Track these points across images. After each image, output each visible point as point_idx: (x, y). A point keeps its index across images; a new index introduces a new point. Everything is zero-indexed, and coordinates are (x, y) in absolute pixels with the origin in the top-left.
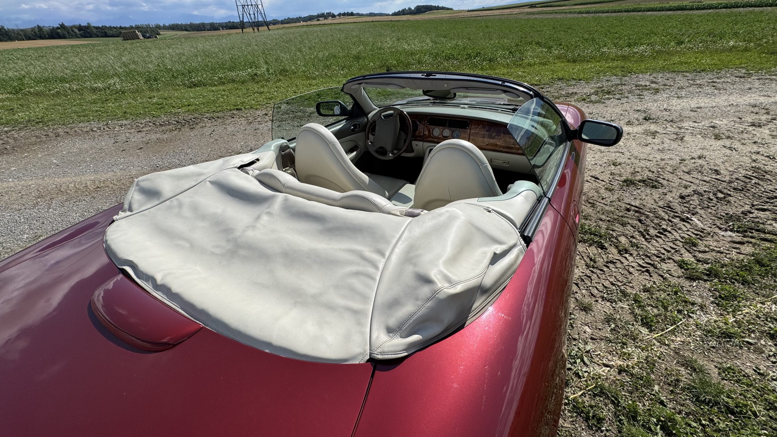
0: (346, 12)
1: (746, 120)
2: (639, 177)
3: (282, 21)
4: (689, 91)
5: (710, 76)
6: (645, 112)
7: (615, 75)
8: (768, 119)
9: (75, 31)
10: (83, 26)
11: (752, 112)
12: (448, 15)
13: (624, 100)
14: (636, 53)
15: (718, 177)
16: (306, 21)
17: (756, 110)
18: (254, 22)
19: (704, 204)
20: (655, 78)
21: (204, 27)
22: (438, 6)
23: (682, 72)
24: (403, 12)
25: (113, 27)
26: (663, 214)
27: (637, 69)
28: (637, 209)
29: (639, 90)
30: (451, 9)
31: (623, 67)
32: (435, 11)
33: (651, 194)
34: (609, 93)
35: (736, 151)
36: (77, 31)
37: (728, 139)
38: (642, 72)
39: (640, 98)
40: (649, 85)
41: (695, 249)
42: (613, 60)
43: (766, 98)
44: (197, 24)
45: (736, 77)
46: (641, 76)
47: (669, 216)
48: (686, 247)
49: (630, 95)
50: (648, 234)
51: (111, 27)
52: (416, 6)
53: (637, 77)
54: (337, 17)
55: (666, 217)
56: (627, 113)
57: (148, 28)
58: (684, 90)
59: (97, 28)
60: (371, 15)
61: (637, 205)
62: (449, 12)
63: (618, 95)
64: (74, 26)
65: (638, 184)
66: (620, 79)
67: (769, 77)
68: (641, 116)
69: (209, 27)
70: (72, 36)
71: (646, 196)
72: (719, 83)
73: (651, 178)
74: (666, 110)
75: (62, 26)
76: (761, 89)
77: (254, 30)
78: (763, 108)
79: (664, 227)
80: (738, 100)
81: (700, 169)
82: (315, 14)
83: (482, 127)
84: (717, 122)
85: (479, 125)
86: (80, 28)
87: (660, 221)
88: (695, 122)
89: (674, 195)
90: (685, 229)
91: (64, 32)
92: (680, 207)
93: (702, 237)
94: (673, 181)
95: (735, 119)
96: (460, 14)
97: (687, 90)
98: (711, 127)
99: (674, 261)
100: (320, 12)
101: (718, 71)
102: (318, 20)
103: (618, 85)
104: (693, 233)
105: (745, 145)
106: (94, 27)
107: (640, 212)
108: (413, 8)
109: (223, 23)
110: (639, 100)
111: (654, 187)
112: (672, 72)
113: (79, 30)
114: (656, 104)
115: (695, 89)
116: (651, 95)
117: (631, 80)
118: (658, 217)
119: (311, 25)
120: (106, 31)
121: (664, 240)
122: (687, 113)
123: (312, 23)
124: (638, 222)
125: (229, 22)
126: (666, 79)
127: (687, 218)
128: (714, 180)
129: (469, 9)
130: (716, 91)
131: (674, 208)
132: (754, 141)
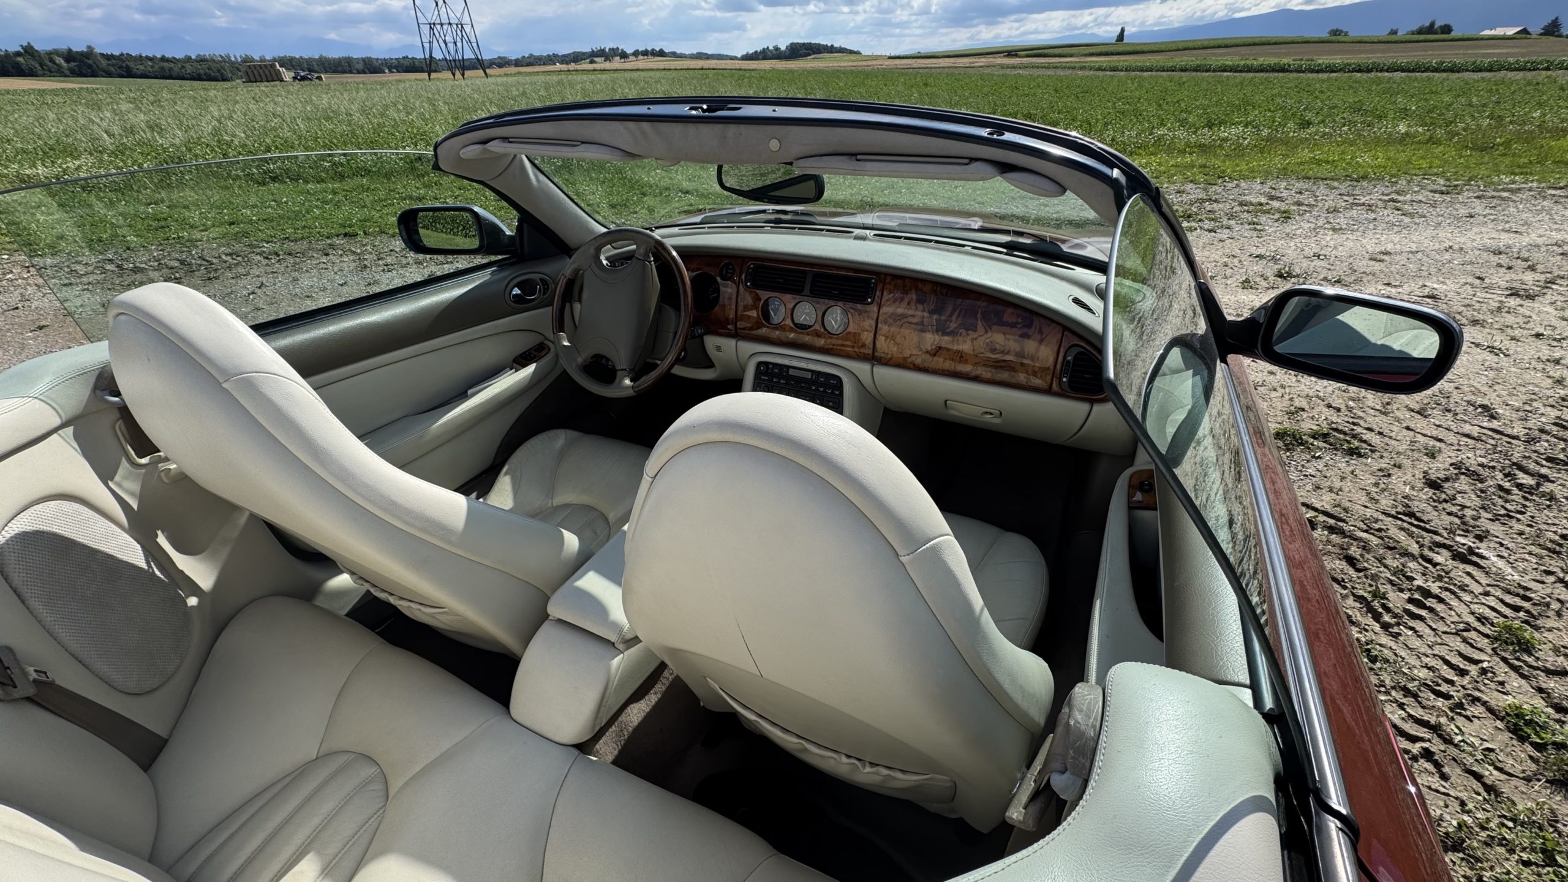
0: (649, 49)
1: (1494, 282)
2: (1307, 426)
3: (517, 60)
4: (1351, 217)
5: (1380, 188)
6: (1274, 259)
7: (1191, 181)
8: (1538, 281)
9: (57, 62)
10: (77, 52)
11: (1500, 265)
12: (851, 64)
13: (1224, 234)
14: (1226, 140)
15: (1495, 424)
16: (567, 63)
17: (1504, 260)
18: (455, 60)
19: (1494, 504)
20: (1274, 189)
21: (350, 66)
22: (832, 46)
23: (1322, 179)
24: (763, 55)
25: (147, 57)
26: (1402, 537)
27: (1235, 171)
28: (1332, 522)
29: (1248, 212)
30: (858, 53)
31: (1205, 166)
32: (826, 55)
33: (1352, 472)
34: (1189, 216)
35: (1506, 355)
36: (62, 61)
37: (1474, 325)
38: (1245, 178)
39: (1255, 229)
40: (1267, 204)
41: (1530, 660)
42: (1183, 152)
43: (1512, 235)
44: (334, 59)
45: (1431, 191)
46: (1243, 184)
47: (1421, 546)
48: (1503, 654)
49: (1232, 222)
50: (1388, 610)
51: (141, 56)
52: (788, 43)
53: (1237, 185)
54: (632, 58)
55: (1414, 548)
56: (1236, 261)
57: (225, 62)
58: (1341, 215)
59: (109, 57)
60: (700, 56)
61: (1328, 508)
62: (852, 57)
63: (1207, 222)
64: (57, 52)
65: (1312, 444)
66: (1205, 190)
67: (1495, 194)
68: (1271, 270)
69: (360, 66)
70: (51, 72)
71: (1343, 479)
72: (1405, 203)
73: (1340, 428)
74: (1319, 256)
75: (29, 51)
76: (1492, 217)
77: (454, 75)
78: (1518, 258)
79: (1419, 582)
80: (1458, 239)
81: (1444, 401)
82: (587, 49)
83: (914, 296)
84: (1435, 286)
85: (906, 292)
86: (69, 56)
87: (1402, 560)
88: (1388, 284)
89: (1409, 477)
90: (1478, 589)
91: (33, 63)
92: (1436, 513)
93: (1533, 616)
94: (1393, 435)
95: (1470, 280)
96: (875, 62)
97: (1348, 215)
98: (1428, 297)
99: (1491, 710)
100: (596, 47)
101: (1393, 180)
102: (592, 62)
103: (1203, 201)
104: (1502, 601)
105: (1518, 341)
106: (102, 55)
107: (1342, 533)
108: (783, 48)
109: (391, 59)
110: (1255, 234)
111: (1353, 452)
112: (1304, 178)
113: (68, 60)
114: (1292, 244)
115: (1363, 214)
116: (1276, 224)
117: (1228, 194)
118: (1395, 548)
119: (577, 71)
120: (131, 64)
121: (1434, 630)
122: (1363, 265)
123: (579, 67)
124: (1344, 563)
125: (404, 58)
126: (1297, 193)
127: (1471, 550)
128: (1490, 433)
129: (893, 55)
130: (1407, 220)
131: (1425, 519)
132: (1533, 333)
